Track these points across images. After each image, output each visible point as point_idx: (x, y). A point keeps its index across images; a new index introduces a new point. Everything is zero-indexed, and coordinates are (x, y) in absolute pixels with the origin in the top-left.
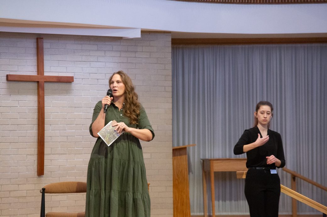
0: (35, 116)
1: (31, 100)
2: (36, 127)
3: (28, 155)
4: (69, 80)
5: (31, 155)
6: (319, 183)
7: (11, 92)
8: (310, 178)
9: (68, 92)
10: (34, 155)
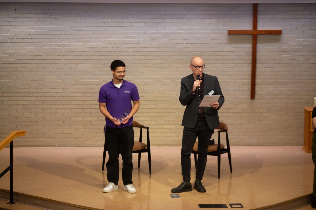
0: (250, 58)
1: (247, 47)
3: (244, 84)
4: (278, 33)
5: (246, 84)
7: (231, 41)
9: (278, 41)
10: (248, 84)
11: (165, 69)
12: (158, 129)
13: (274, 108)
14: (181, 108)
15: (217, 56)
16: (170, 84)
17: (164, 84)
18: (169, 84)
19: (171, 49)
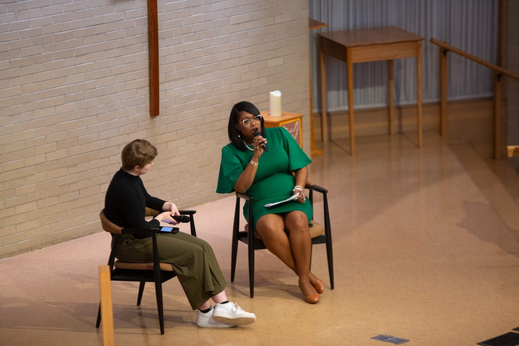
0: (145, 29)
1: (140, 7)
2: (146, 46)
3: (139, 88)
5: (141, 88)
6: (475, 54)
8: (463, 49)
10: (144, 87)
11: (12, 80)
12: (7, 217)
13: (185, 129)
14: (44, 163)
15: (95, 36)
16: (23, 112)
17: (12, 116)
18: (21, 113)
19: (20, 33)
